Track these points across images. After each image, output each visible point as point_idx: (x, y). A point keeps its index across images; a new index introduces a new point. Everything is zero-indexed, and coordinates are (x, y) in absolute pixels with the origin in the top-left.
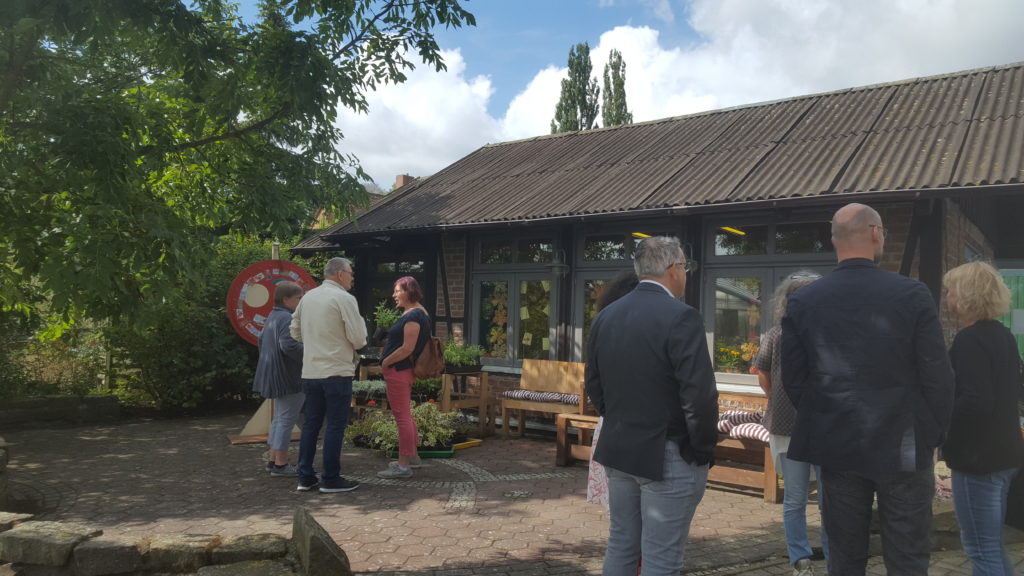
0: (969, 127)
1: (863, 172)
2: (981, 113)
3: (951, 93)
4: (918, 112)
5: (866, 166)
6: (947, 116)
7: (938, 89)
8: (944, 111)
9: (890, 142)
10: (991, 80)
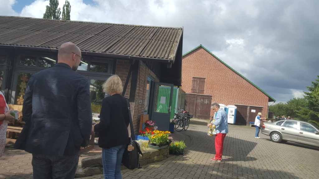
0: (150, 41)
1: (117, 48)
2: (154, 38)
3: (148, 31)
4: (138, 35)
5: (118, 47)
6: (145, 37)
7: (146, 30)
8: (145, 36)
9: (128, 41)
10: (159, 30)
